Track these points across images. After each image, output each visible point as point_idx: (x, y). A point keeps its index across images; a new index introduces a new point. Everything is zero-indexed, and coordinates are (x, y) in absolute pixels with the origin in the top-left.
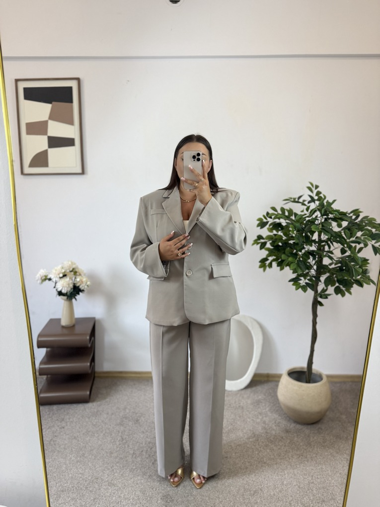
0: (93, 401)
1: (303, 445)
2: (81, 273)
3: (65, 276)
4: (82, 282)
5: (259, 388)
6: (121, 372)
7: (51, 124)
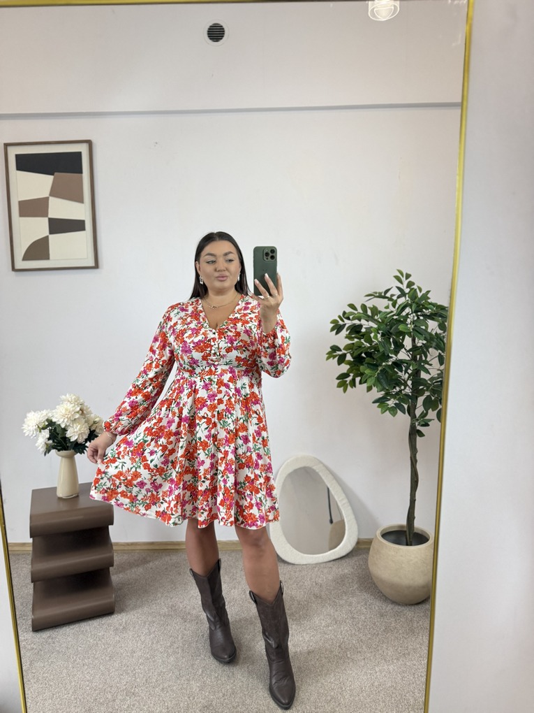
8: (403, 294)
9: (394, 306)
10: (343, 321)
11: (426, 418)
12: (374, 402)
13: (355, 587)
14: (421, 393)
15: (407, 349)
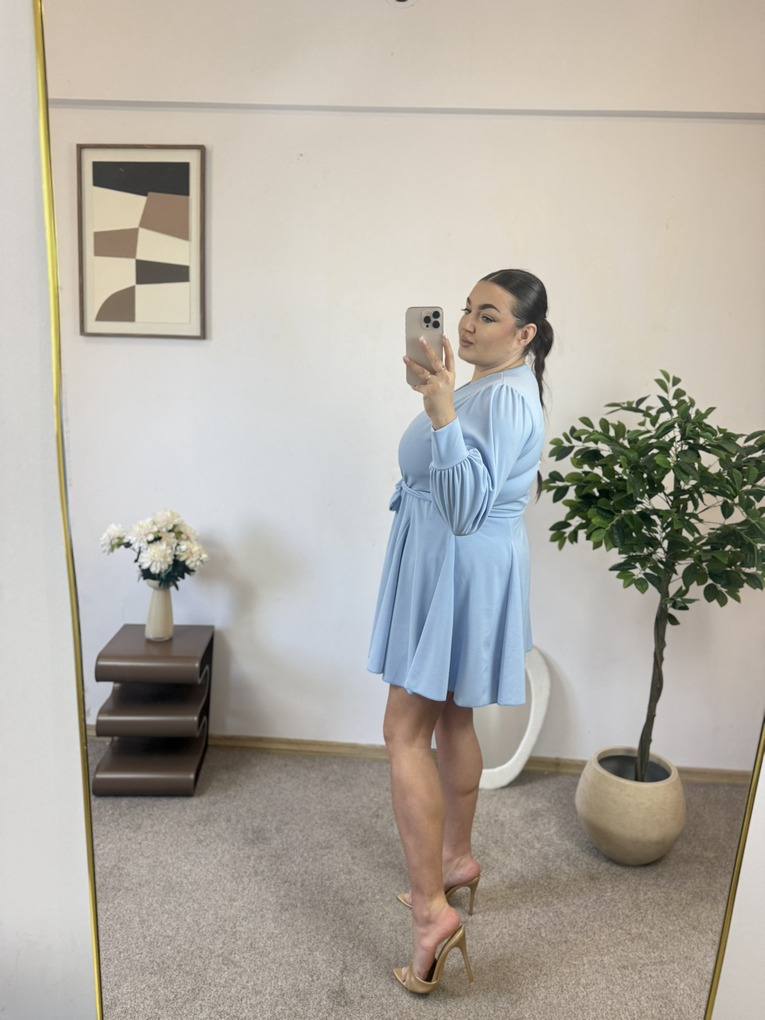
0: (201, 794)
2: (190, 536)
3: (158, 539)
4: (191, 553)
5: (538, 787)
6: (260, 739)
7: (145, 235)
8: (667, 407)
9: (653, 423)
10: (570, 442)
11: (687, 597)
12: (611, 569)
13: (552, 831)
14: (681, 558)
15: (667, 492)
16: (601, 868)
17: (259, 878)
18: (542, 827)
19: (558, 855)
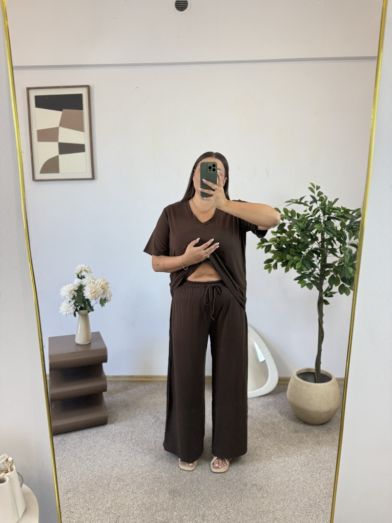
1: (312, 444)
7: (61, 130)
8: (315, 201)
9: (310, 209)
11: (332, 291)
12: (295, 280)
13: (277, 412)
14: (328, 273)
15: (319, 241)
16: (301, 427)
17: (133, 441)
18: (272, 410)
19: (279, 422)
